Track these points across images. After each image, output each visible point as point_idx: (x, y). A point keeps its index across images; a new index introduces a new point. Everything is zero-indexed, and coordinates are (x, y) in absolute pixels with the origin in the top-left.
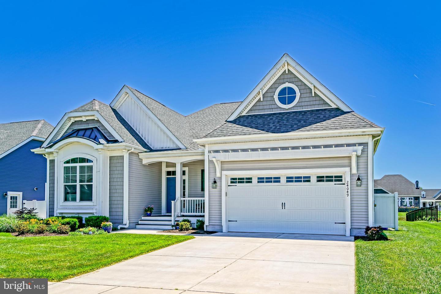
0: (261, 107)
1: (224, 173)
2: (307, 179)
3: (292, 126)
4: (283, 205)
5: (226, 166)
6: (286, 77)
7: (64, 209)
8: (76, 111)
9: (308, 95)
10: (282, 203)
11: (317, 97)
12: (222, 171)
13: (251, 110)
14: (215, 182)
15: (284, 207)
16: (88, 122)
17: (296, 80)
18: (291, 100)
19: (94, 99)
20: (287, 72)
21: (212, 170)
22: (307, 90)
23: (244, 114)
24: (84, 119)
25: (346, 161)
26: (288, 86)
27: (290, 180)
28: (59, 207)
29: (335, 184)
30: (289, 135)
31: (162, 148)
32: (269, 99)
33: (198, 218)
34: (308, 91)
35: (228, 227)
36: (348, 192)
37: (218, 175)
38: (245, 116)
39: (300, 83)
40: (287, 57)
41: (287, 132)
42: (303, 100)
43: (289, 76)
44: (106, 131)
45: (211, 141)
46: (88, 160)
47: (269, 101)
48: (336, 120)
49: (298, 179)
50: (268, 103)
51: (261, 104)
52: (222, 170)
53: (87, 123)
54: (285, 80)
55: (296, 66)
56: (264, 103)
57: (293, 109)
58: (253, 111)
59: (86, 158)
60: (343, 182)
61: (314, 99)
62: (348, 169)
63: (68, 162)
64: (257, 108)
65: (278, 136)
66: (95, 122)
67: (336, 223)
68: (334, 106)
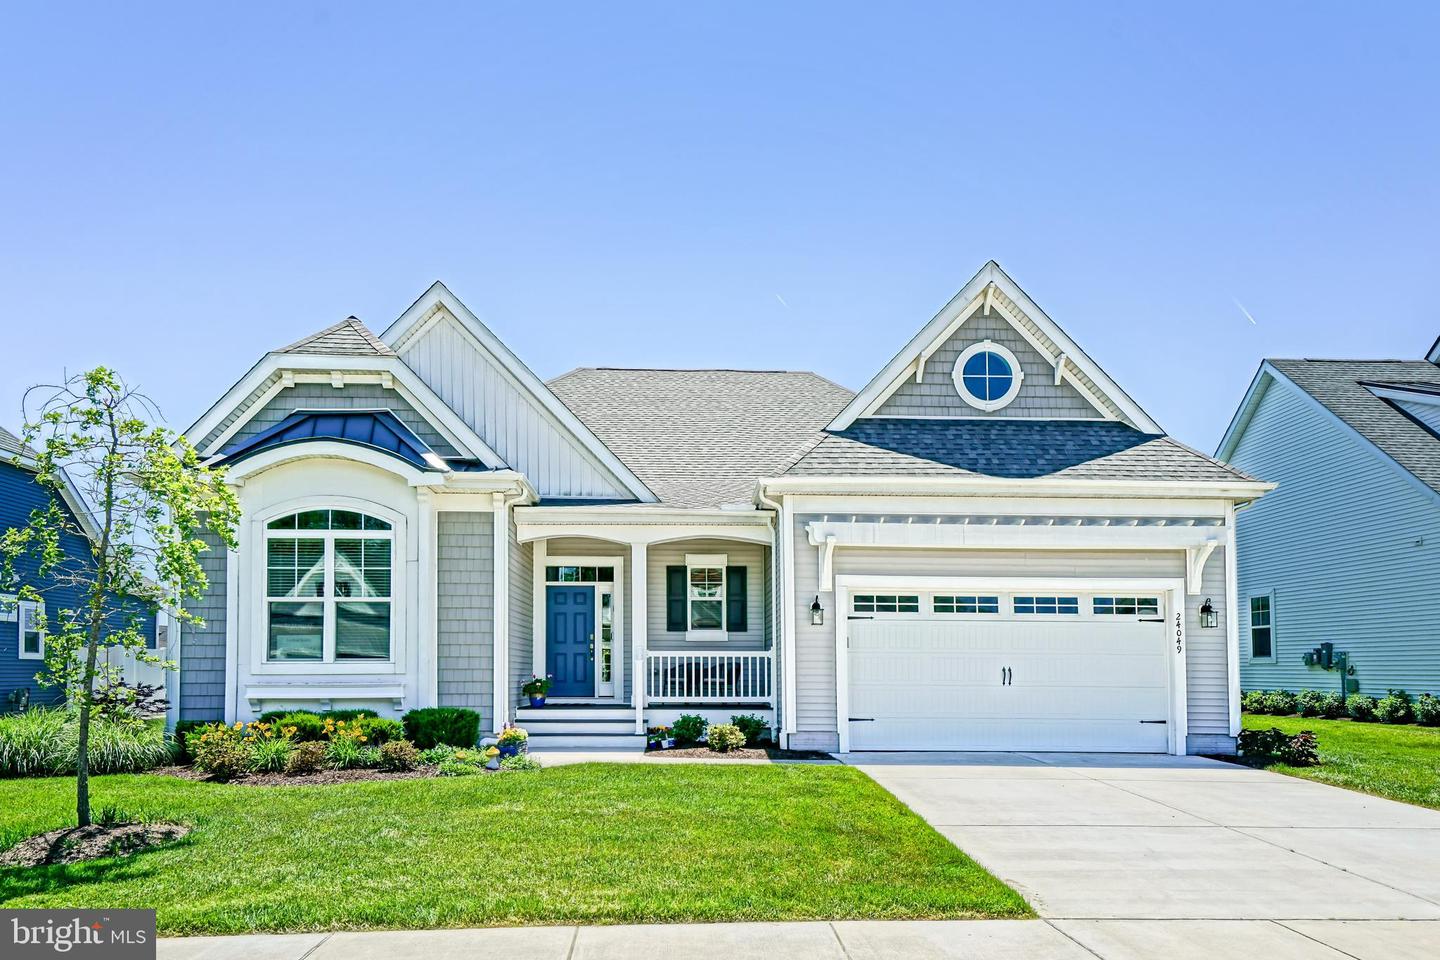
0: (916, 401)
1: (842, 579)
2: (1069, 606)
3: (1033, 462)
4: (1007, 675)
5: (849, 562)
6: (982, 324)
7: (269, 685)
8: (299, 350)
9: (1043, 380)
10: (1004, 670)
11: (1065, 389)
12: (837, 576)
13: (886, 405)
14: (816, 607)
15: (1007, 681)
16: (352, 392)
17: (1011, 336)
18: (1000, 388)
19: (352, 317)
20: (987, 312)
21: (807, 571)
22: (1041, 366)
23: (868, 415)
24: (337, 381)
25: (1171, 564)
26: (990, 351)
27: (1023, 605)
28: (245, 679)
29: (1140, 620)
30: (1041, 486)
31: (566, 494)
32: (938, 379)
33: (739, 713)
34: (1043, 370)
35: (853, 737)
36: (1179, 641)
37: (826, 585)
38: (870, 420)
39: (1020, 347)
40: (994, 272)
41: (1032, 476)
42: (1031, 392)
43: (992, 324)
44: (422, 428)
45: (812, 486)
46: (368, 519)
47: (938, 387)
48: (1136, 453)
49: (1046, 605)
50: (936, 390)
51: (916, 391)
52: (837, 571)
53: (345, 393)
54: (982, 334)
55: (1019, 299)
56: (925, 390)
57: (1003, 412)
58: (893, 409)
59: (363, 513)
60: (1160, 616)
61: (1059, 394)
62: (1176, 584)
63: (286, 523)
64: (905, 400)
65: (1009, 486)
66: (378, 393)
67: (1142, 722)
68: (1110, 417)
